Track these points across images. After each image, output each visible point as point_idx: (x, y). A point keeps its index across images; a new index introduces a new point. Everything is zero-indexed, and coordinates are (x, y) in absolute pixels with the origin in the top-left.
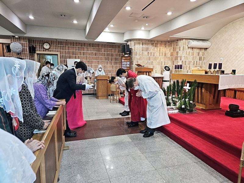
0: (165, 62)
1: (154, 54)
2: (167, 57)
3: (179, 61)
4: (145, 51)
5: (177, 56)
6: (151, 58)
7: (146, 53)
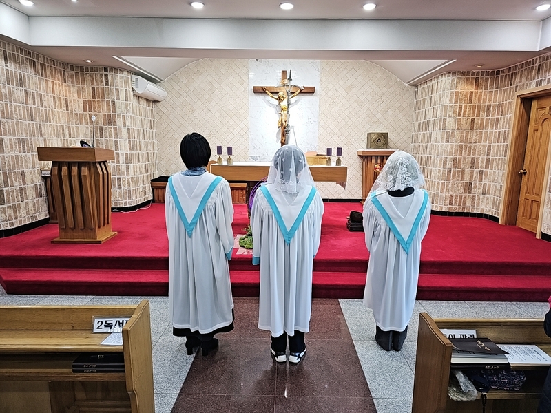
0: (69, 127)
1: (41, 99)
2: (74, 112)
3: (120, 129)
4: (16, 87)
5: (111, 113)
6: (35, 114)
7: (19, 93)
